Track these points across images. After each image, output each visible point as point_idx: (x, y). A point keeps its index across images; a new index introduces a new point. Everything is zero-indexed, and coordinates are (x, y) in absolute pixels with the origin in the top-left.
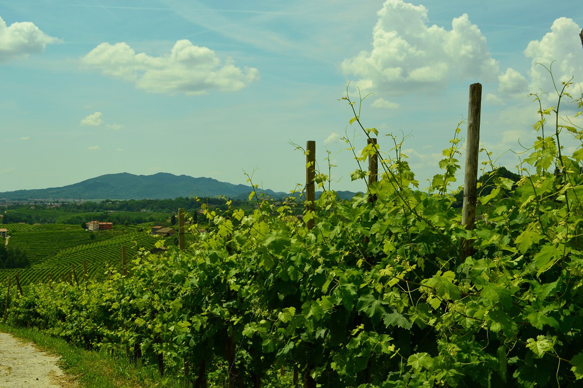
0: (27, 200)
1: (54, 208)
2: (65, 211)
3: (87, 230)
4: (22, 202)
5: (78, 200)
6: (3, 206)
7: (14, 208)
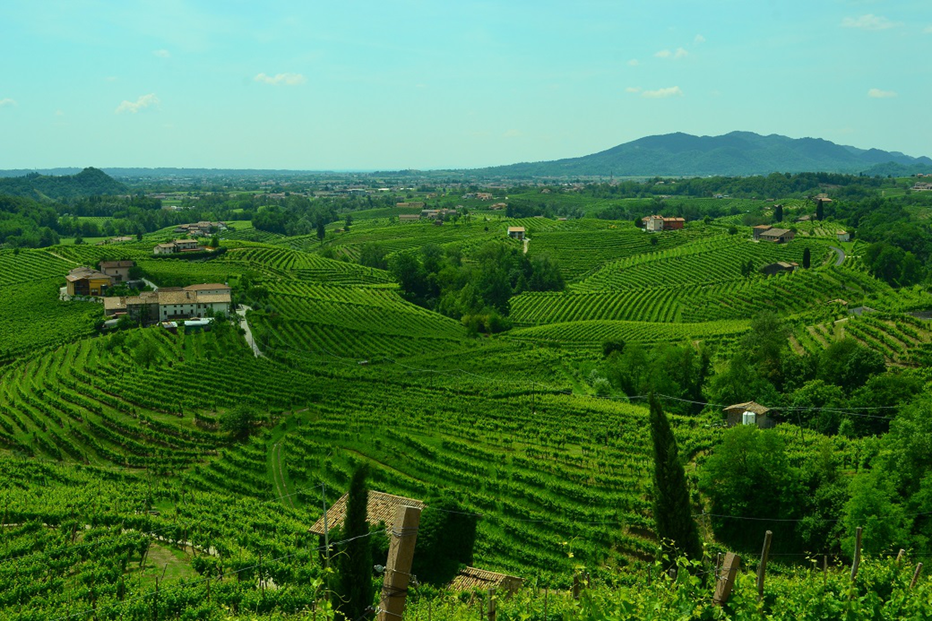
0: (531, 178)
1: (575, 191)
2: (593, 196)
3: (644, 230)
4: (525, 181)
5: (609, 178)
6: (500, 188)
7: (516, 191)
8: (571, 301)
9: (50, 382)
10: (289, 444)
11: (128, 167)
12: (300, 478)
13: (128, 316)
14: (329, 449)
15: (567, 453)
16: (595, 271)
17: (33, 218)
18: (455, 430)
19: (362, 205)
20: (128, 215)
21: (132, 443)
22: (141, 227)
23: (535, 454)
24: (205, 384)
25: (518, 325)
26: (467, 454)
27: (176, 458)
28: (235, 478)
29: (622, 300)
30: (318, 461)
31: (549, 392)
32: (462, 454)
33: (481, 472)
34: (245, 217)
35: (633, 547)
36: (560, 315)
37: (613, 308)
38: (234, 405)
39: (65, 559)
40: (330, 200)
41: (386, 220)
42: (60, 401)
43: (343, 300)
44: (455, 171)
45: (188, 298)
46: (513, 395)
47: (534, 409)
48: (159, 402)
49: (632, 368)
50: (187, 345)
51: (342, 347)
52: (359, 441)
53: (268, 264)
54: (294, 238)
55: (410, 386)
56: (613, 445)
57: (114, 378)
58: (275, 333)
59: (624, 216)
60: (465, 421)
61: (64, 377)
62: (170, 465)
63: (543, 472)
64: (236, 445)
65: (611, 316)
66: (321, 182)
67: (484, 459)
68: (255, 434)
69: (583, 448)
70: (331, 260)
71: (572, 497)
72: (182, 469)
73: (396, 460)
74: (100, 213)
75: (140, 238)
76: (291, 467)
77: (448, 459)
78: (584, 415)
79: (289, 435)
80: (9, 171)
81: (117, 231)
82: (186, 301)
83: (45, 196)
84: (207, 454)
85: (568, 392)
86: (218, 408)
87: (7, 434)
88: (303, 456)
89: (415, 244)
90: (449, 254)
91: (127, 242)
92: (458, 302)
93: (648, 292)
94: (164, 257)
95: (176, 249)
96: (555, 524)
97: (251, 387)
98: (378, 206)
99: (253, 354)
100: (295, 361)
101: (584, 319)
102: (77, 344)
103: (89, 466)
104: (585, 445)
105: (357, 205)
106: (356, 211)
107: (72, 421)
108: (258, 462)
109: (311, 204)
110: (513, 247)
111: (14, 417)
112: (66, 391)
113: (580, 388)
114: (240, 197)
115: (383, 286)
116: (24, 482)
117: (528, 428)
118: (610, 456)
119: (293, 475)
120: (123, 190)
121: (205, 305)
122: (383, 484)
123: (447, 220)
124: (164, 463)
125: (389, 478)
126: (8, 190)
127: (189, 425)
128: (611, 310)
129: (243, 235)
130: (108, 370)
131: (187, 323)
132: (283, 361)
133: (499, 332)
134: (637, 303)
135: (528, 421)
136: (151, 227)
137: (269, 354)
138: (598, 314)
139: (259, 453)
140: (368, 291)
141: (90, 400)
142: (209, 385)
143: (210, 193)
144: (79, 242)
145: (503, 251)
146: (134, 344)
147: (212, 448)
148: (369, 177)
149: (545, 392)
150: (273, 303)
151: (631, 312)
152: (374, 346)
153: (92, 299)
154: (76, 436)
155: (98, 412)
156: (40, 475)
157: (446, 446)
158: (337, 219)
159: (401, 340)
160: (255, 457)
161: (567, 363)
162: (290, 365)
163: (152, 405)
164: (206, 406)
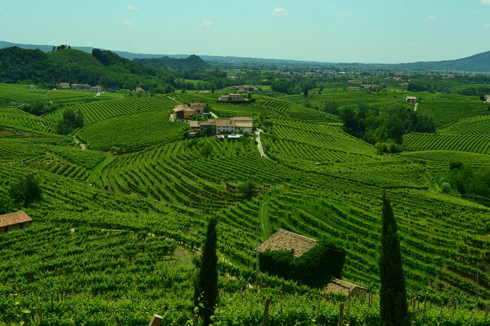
0: (424, 70)
1: (449, 79)
2: (459, 82)
3: (485, 102)
4: (421, 72)
5: (469, 72)
6: (406, 75)
7: (415, 77)
8: (438, 139)
9: (159, 161)
10: (271, 203)
11: (213, 55)
12: (275, 221)
13: (201, 131)
14: (290, 207)
15: (418, 222)
16: (454, 123)
17: (163, 79)
18: (358, 204)
19: (330, 81)
20: (210, 80)
21: (194, 195)
22: (215, 86)
23: (400, 221)
24: (234, 169)
25: (406, 150)
26: (363, 217)
27: (215, 205)
28: (242, 218)
29: (467, 141)
30: (284, 213)
31: (415, 188)
32: (361, 217)
33: (369, 227)
34: (268, 84)
35: (448, 278)
36: (430, 146)
37: (461, 144)
38: (246, 180)
39: (132, 251)
40: (313, 77)
41: (341, 89)
42: (162, 171)
43: (312, 130)
44: (383, 64)
45: (231, 124)
46: (394, 188)
47: (404, 197)
48: (210, 176)
49: (465, 178)
50: (228, 148)
51: (308, 155)
52: (307, 205)
53: (275, 109)
54: (292, 96)
55: (339, 178)
56: (445, 220)
57: (190, 162)
58: (273, 145)
59: (475, 94)
60: (365, 199)
61: (166, 159)
62: (211, 208)
63: (403, 231)
64: (245, 201)
65: (459, 149)
66: (310, 67)
67: (372, 221)
68: (255, 196)
69: (427, 220)
70: (309, 109)
71: (417, 246)
72: (216, 210)
73: (325, 217)
74: (196, 78)
75: (213, 92)
76: (271, 215)
77: (353, 219)
78: (431, 202)
79: (272, 199)
80: (155, 55)
81: (203, 87)
82: (229, 125)
83: (170, 69)
84: (230, 204)
85: (426, 189)
86: (238, 181)
87: (136, 185)
88: (277, 210)
89: (355, 102)
90: (373, 109)
91: (207, 93)
92: (374, 135)
93: (482, 137)
94: (223, 102)
95: (230, 98)
96: (406, 260)
97: (256, 172)
98: (338, 81)
99: (260, 155)
100: (281, 160)
101: (444, 149)
102: (174, 144)
103: (172, 205)
104: (429, 219)
105: (327, 80)
106: (326, 84)
107: (167, 182)
108: (254, 211)
109: (303, 79)
110: (408, 107)
111: (140, 177)
112: (166, 166)
113: (433, 187)
114: (267, 73)
115: (335, 124)
116: (138, 210)
117: (399, 206)
118: (442, 226)
119: (271, 219)
120: (209, 67)
121: (239, 128)
122: (317, 229)
123: (374, 91)
124: (208, 207)
125: (320, 226)
126: (153, 64)
127: (223, 188)
128: (460, 146)
129: (266, 93)
130: (188, 158)
131: (229, 136)
132: (275, 159)
133: (395, 153)
134: (475, 142)
135: (399, 203)
136: (220, 87)
137: (269, 156)
138: (452, 147)
139: (256, 206)
140: (326, 126)
141: (176, 172)
142: (235, 169)
143: (252, 71)
144: (183, 92)
145: (402, 109)
146: (202, 145)
147: (233, 202)
148: (335, 66)
149: (412, 188)
150: (275, 129)
151: (471, 148)
152: (325, 155)
153: (185, 121)
154: (168, 189)
155: (179, 178)
156: (146, 207)
157: (352, 212)
158: (316, 87)
159: (340, 154)
160: (253, 208)
161: (428, 173)
162: (279, 162)
163: (206, 177)
164: (233, 179)
